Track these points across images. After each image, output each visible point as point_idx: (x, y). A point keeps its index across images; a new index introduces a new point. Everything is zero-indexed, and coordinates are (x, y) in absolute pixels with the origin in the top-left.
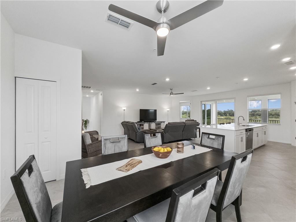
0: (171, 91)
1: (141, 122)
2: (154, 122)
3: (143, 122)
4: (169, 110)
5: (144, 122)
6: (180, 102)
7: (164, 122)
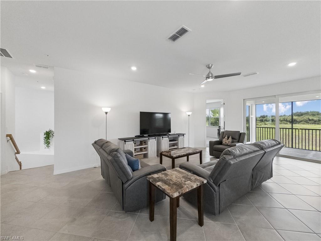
0: (208, 71)
1: (143, 137)
2: (165, 135)
3: (145, 137)
4: (190, 113)
5: (149, 136)
6: (208, 102)
7: (183, 135)
